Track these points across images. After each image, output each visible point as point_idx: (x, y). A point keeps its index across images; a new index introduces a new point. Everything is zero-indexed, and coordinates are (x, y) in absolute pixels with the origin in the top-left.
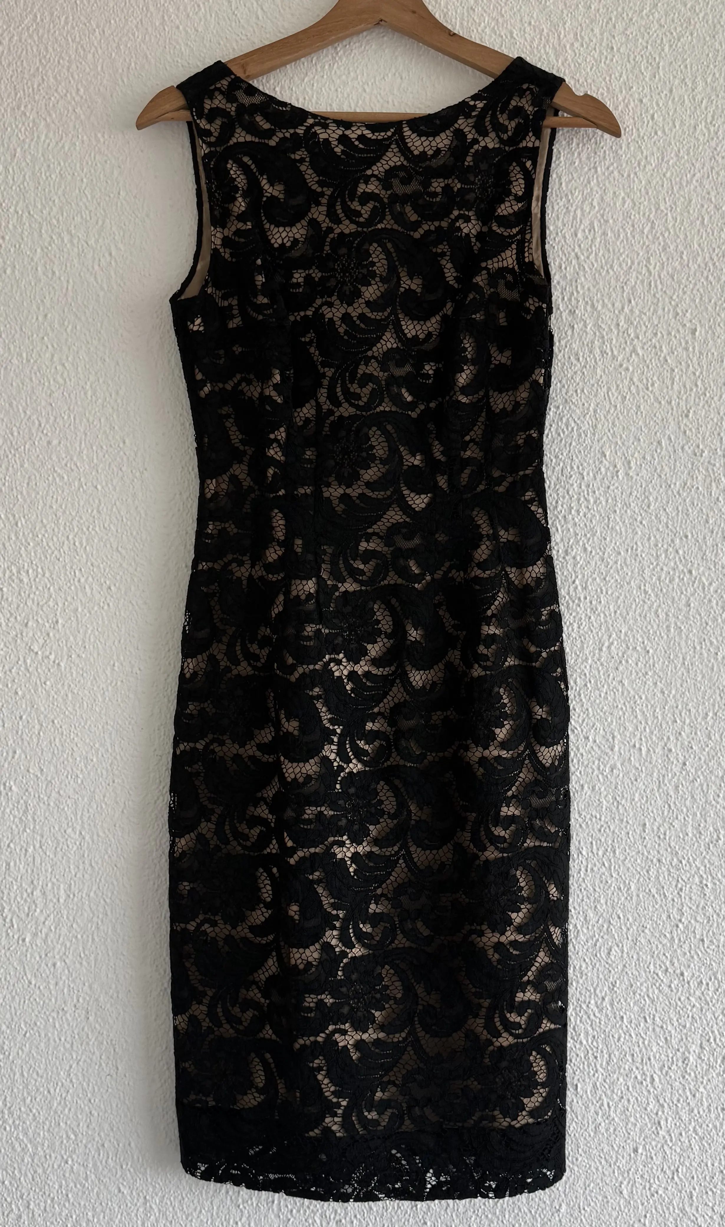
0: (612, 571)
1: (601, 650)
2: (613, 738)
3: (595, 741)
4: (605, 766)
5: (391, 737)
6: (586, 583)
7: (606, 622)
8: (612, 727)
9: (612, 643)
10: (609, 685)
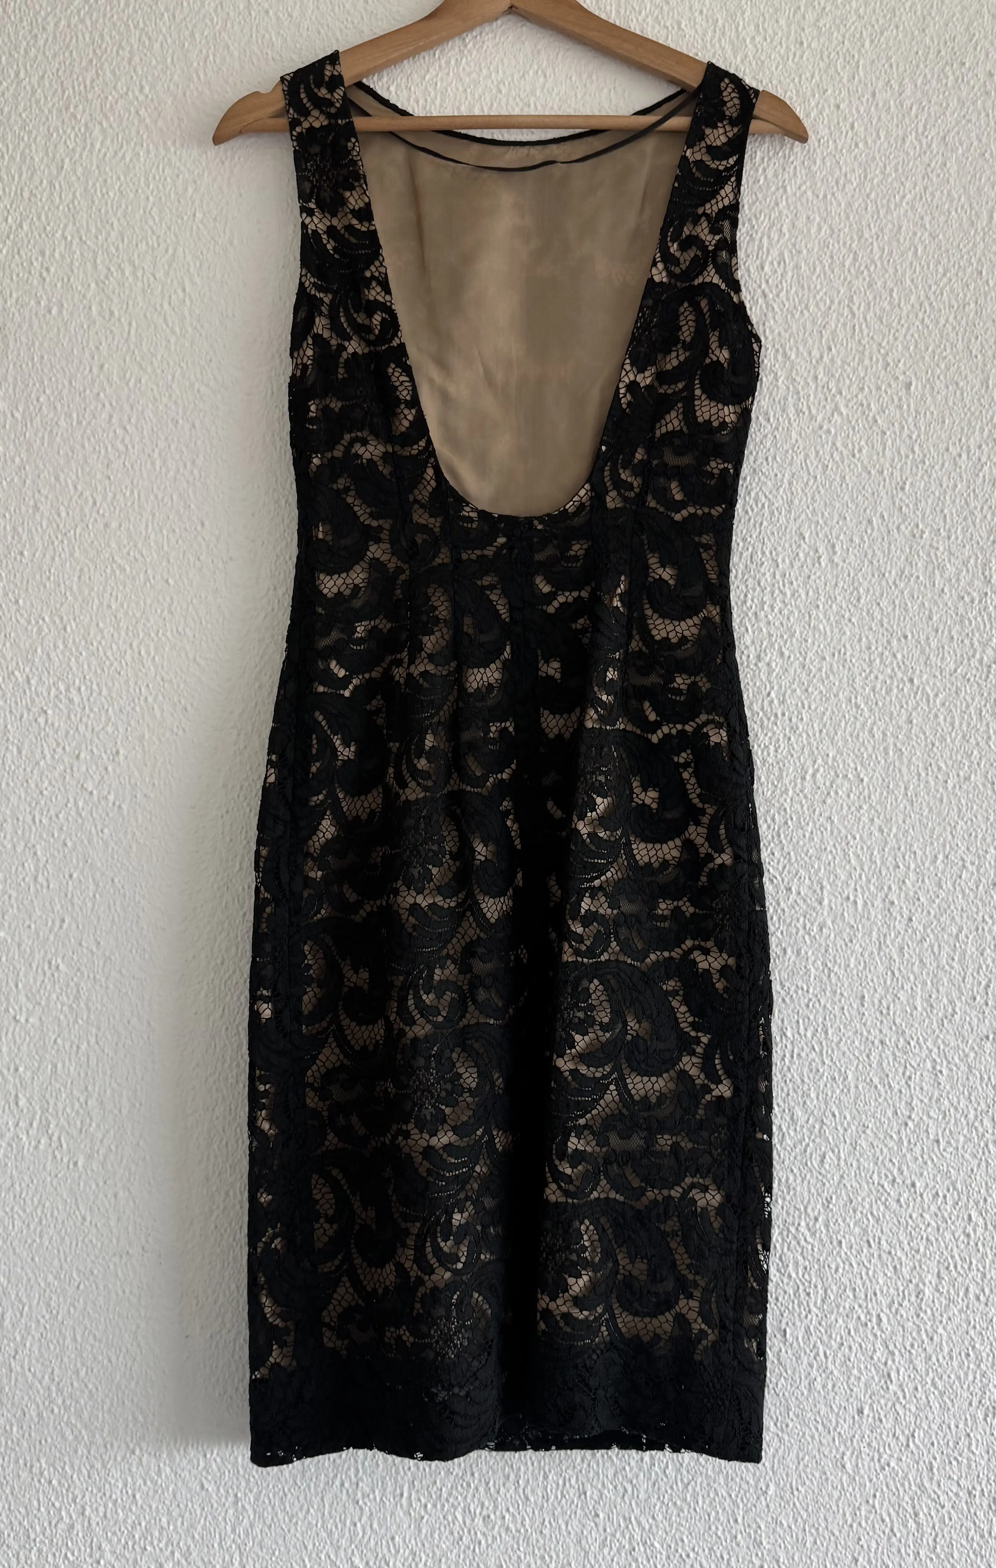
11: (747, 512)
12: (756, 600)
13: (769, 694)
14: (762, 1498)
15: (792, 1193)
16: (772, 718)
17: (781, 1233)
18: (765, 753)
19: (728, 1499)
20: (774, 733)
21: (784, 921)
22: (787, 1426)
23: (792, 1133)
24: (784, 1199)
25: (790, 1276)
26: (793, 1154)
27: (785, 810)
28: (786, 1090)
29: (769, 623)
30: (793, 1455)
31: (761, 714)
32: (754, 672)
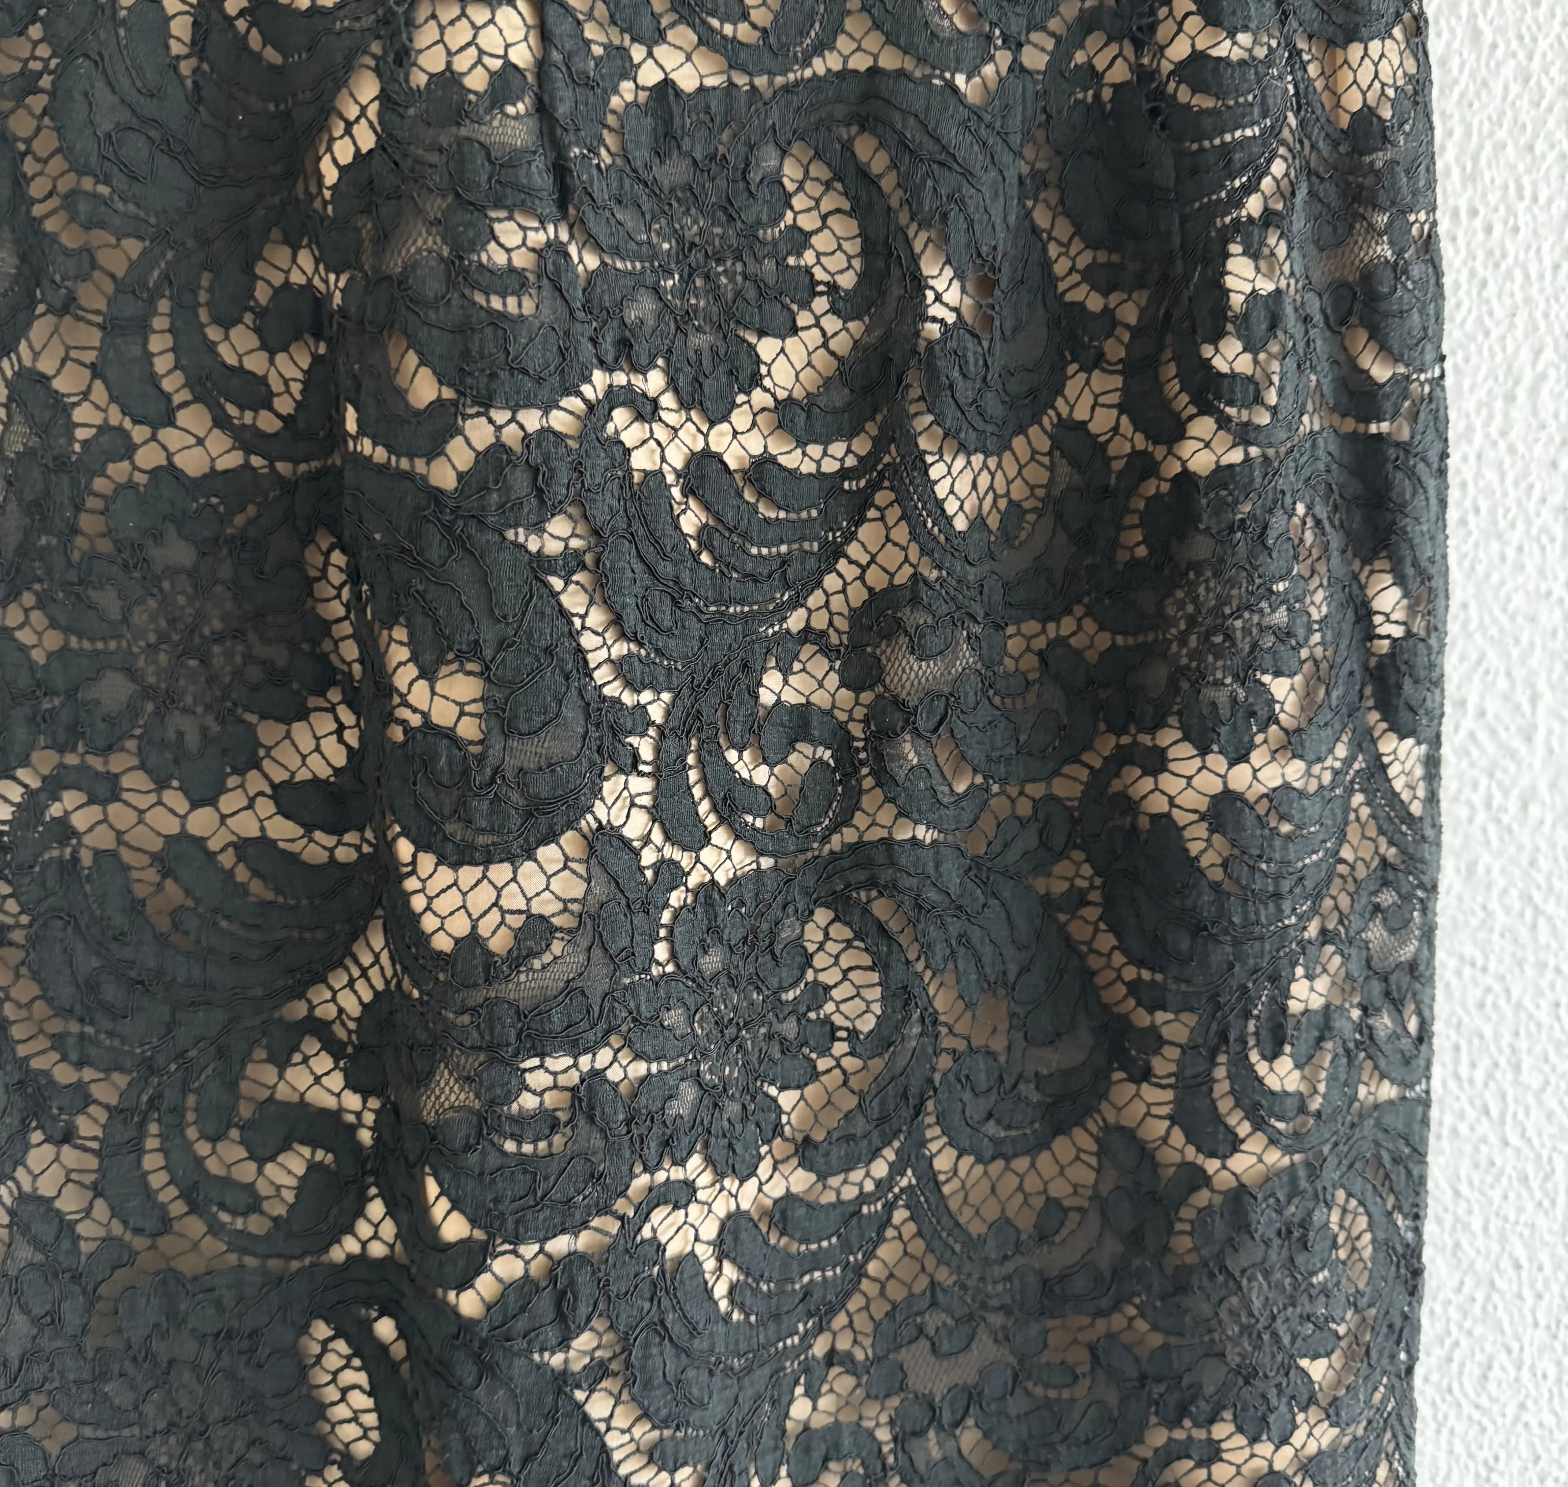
0: (1551, 123)
1: (1510, 398)
2: (1534, 699)
3: (1482, 714)
4: (1506, 794)
5: (856, 730)
6: (1475, 159)
7: (1528, 301)
8: (1533, 662)
9: (1542, 377)
10: (1529, 523)
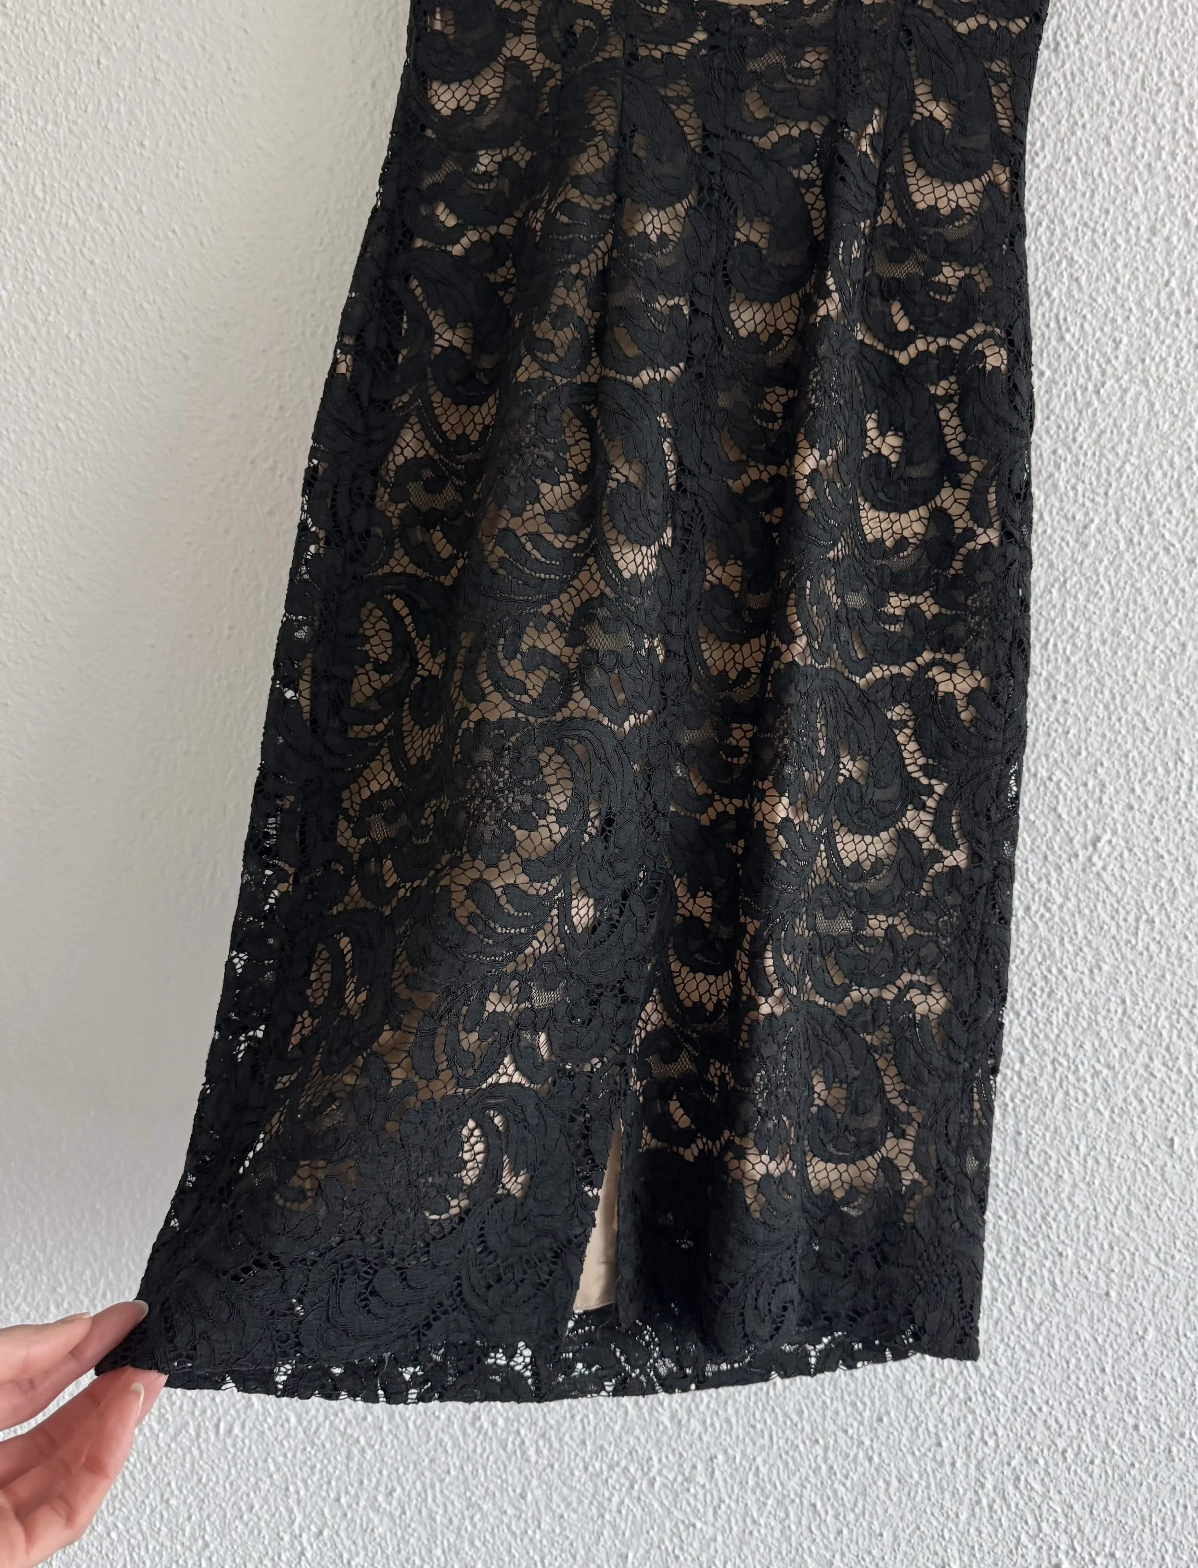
11: (1136, 15)
12: (1149, 145)
13: (1167, 283)
14: (1138, 1344)
15: (1185, 965)
16: (1173, 318)
17: (1169, 1018)
18: (1162, 369)
19: (1092, 1343)
20: (1175, 339)
21: (1184, 605)
22: (1173, 1257)
23: (1187, 889)
24: (1174, 974)
25: (1180, 1072)
26: (1188, 916)
27: (1189, 449)
28: (1180, 833)
29: (1168, 178)
30: (1180, 1294)
31: (1156, 312)
32: (1146, 250)
